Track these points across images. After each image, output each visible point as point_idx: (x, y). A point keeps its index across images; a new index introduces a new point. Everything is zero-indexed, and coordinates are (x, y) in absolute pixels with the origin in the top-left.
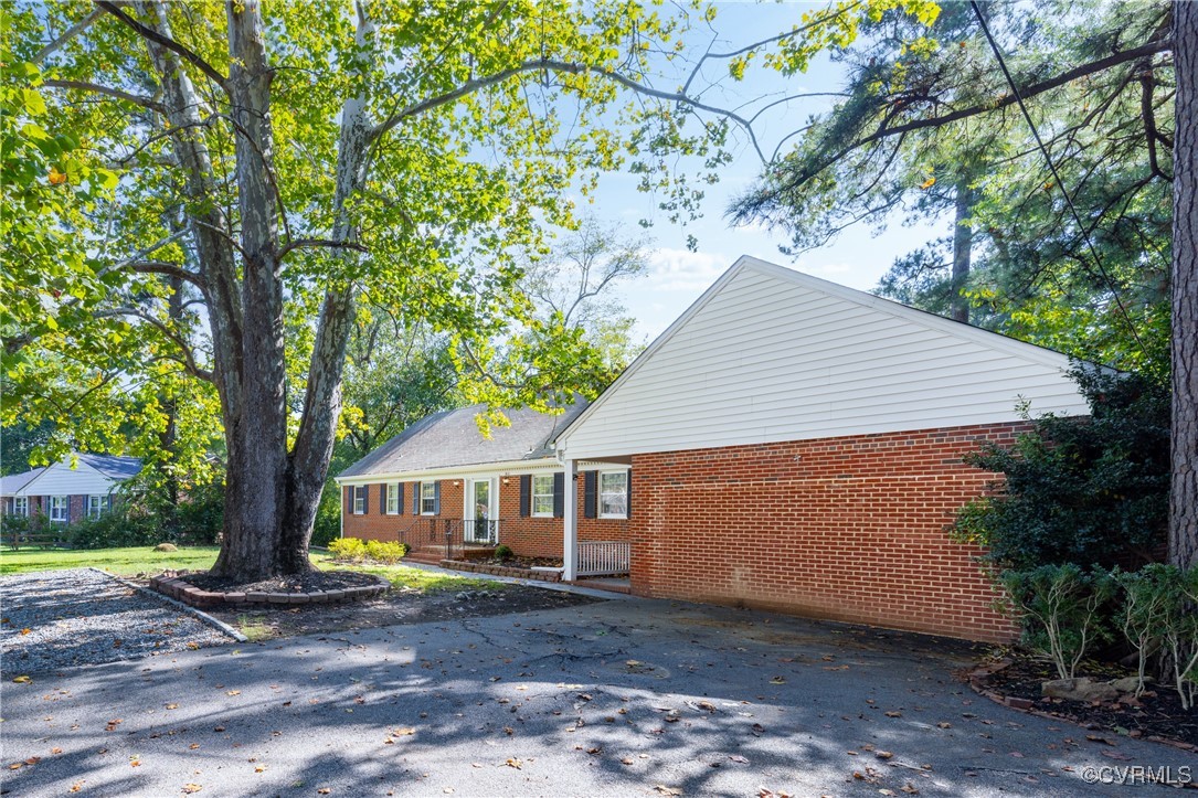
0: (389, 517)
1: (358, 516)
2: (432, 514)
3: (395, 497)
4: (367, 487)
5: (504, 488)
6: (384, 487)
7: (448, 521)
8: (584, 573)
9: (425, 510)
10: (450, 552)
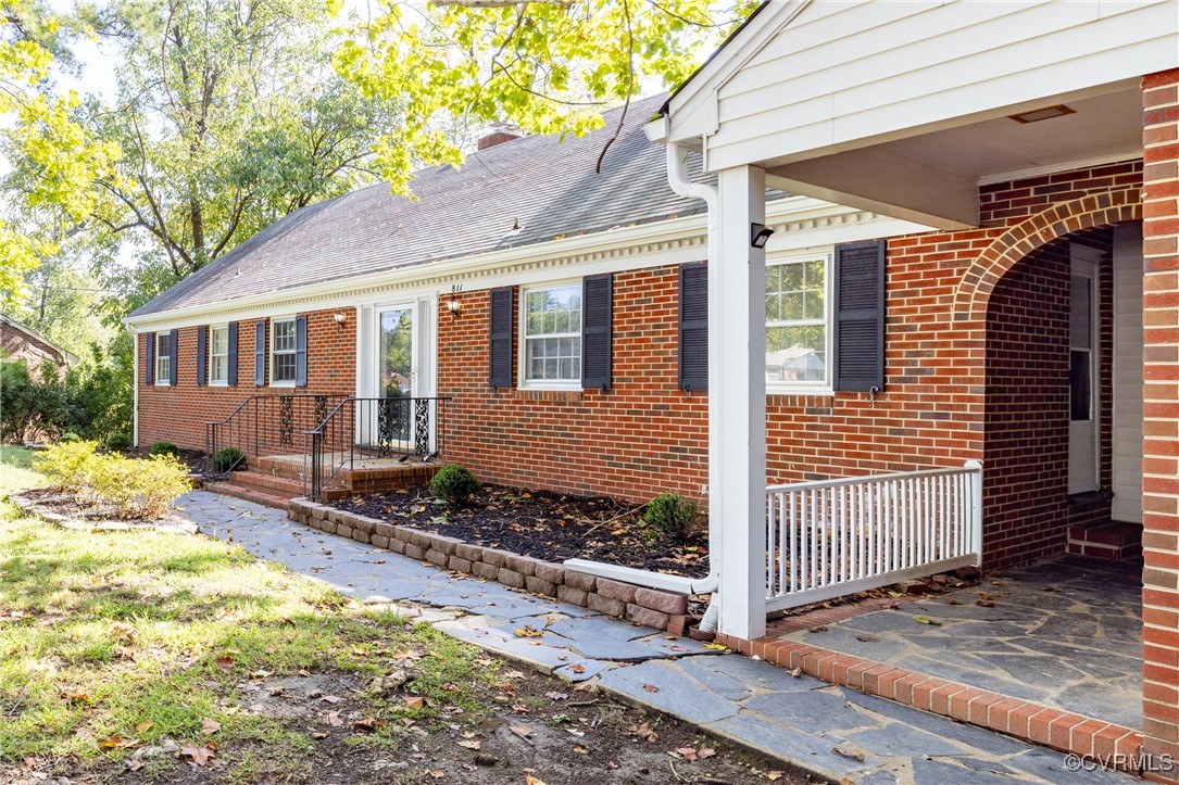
0: (213, 392)
1: (161, 390)
2: (291, 384)
3: (224, 352)
4: (175, 333)
5: (451, 321)
6: (204, 331)
7: (321, 399)
8: (784, 600)
9: (279, 377)
10: (316, 475)
